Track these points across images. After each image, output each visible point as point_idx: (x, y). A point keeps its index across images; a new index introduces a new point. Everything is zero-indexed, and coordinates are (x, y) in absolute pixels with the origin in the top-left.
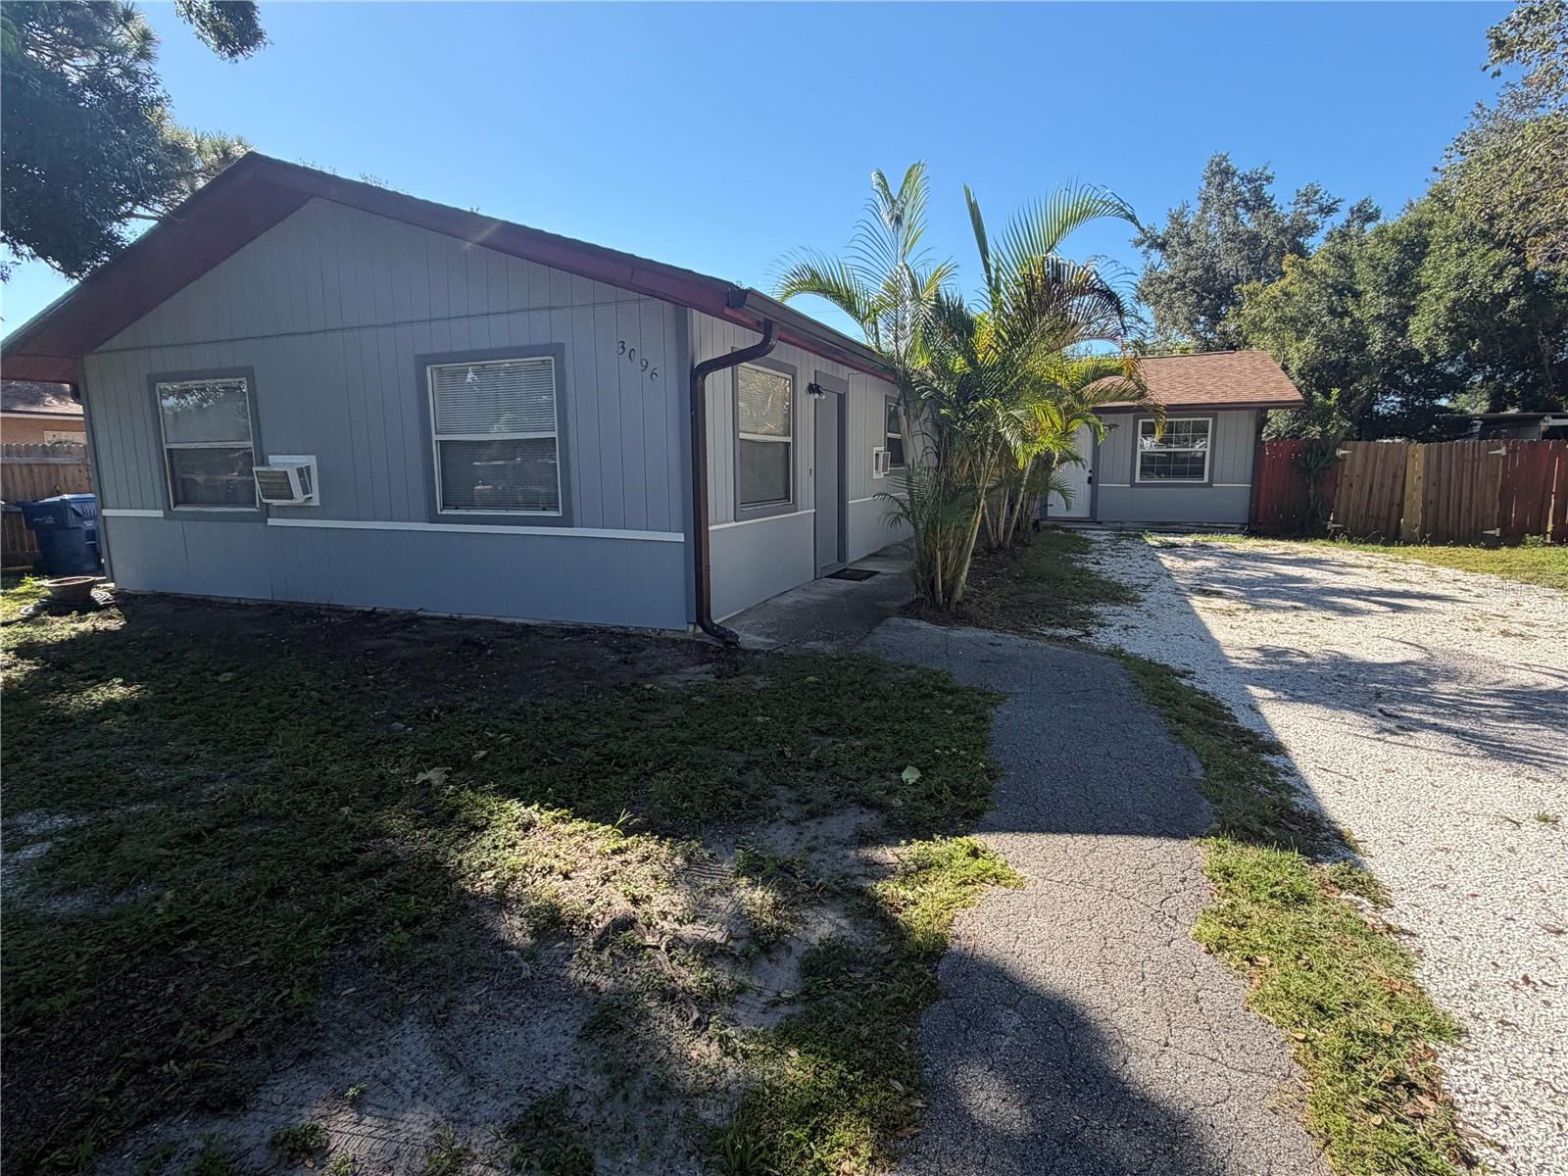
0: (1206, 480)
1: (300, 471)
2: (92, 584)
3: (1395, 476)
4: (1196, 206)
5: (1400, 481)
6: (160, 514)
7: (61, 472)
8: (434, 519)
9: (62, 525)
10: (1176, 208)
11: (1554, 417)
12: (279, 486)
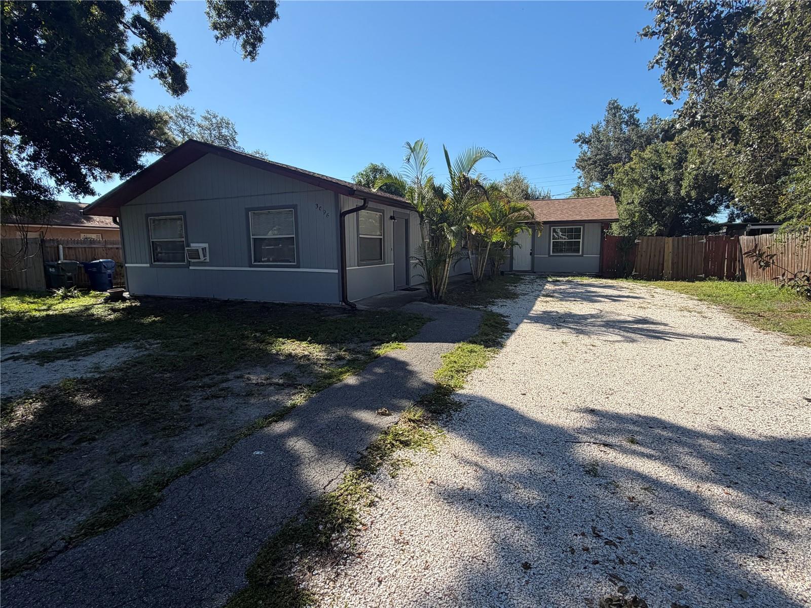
0: (581, 253)
1: (203, 249)
2: (123, 291)
3: (660, 252)
4: (604, 123)
5: (662, 253)
6: (148, 265)
7: (96, 250)
8: (251, 266)
9: (99, 271)
10: (595, 124)
11: (752, 225)
12: (195, 254)
